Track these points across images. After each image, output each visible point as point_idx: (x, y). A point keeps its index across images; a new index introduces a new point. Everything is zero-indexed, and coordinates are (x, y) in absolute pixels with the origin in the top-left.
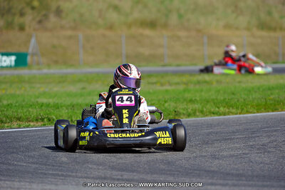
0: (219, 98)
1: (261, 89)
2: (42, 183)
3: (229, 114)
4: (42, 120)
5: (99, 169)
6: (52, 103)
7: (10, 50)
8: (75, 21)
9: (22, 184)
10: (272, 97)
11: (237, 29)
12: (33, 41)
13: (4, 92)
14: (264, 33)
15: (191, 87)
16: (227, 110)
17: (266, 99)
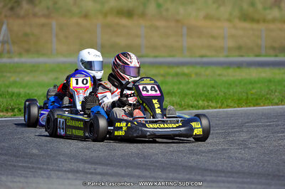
0: (198, 90)
1: (242, 83)
3: (208, 108)
4: (13, 110)
5: (71, 162)
6: (23, 93)
8: (48, 8)
10: (254, 91)
11: (218, 19)
12: (4, 27)
14: (247, 25)
15: (169, 79)
16: (206, 104)
17: (247, 94)
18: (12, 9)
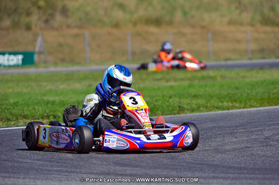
0: (223, 92)
1: (265, 84)
2: (46, 180)
3: (232, 109)
4: (48, 117)
6: (58, 101)
7: (17, 49)
8: (80, 19)
9: (27, 180)
10: (275, 91)
11: (241, 24)
12: (39, 40)
13: (11, 90)
14: (268, 29)
15: (196, 82)
16: (231, 105)
17: (269, 93)
18: (46, 21)
